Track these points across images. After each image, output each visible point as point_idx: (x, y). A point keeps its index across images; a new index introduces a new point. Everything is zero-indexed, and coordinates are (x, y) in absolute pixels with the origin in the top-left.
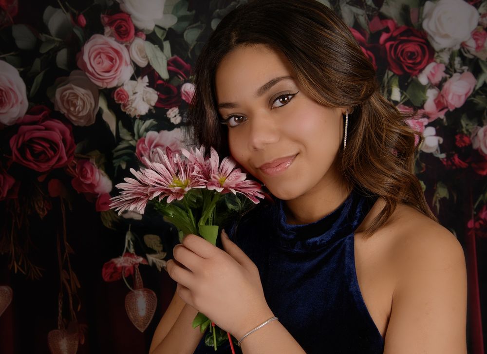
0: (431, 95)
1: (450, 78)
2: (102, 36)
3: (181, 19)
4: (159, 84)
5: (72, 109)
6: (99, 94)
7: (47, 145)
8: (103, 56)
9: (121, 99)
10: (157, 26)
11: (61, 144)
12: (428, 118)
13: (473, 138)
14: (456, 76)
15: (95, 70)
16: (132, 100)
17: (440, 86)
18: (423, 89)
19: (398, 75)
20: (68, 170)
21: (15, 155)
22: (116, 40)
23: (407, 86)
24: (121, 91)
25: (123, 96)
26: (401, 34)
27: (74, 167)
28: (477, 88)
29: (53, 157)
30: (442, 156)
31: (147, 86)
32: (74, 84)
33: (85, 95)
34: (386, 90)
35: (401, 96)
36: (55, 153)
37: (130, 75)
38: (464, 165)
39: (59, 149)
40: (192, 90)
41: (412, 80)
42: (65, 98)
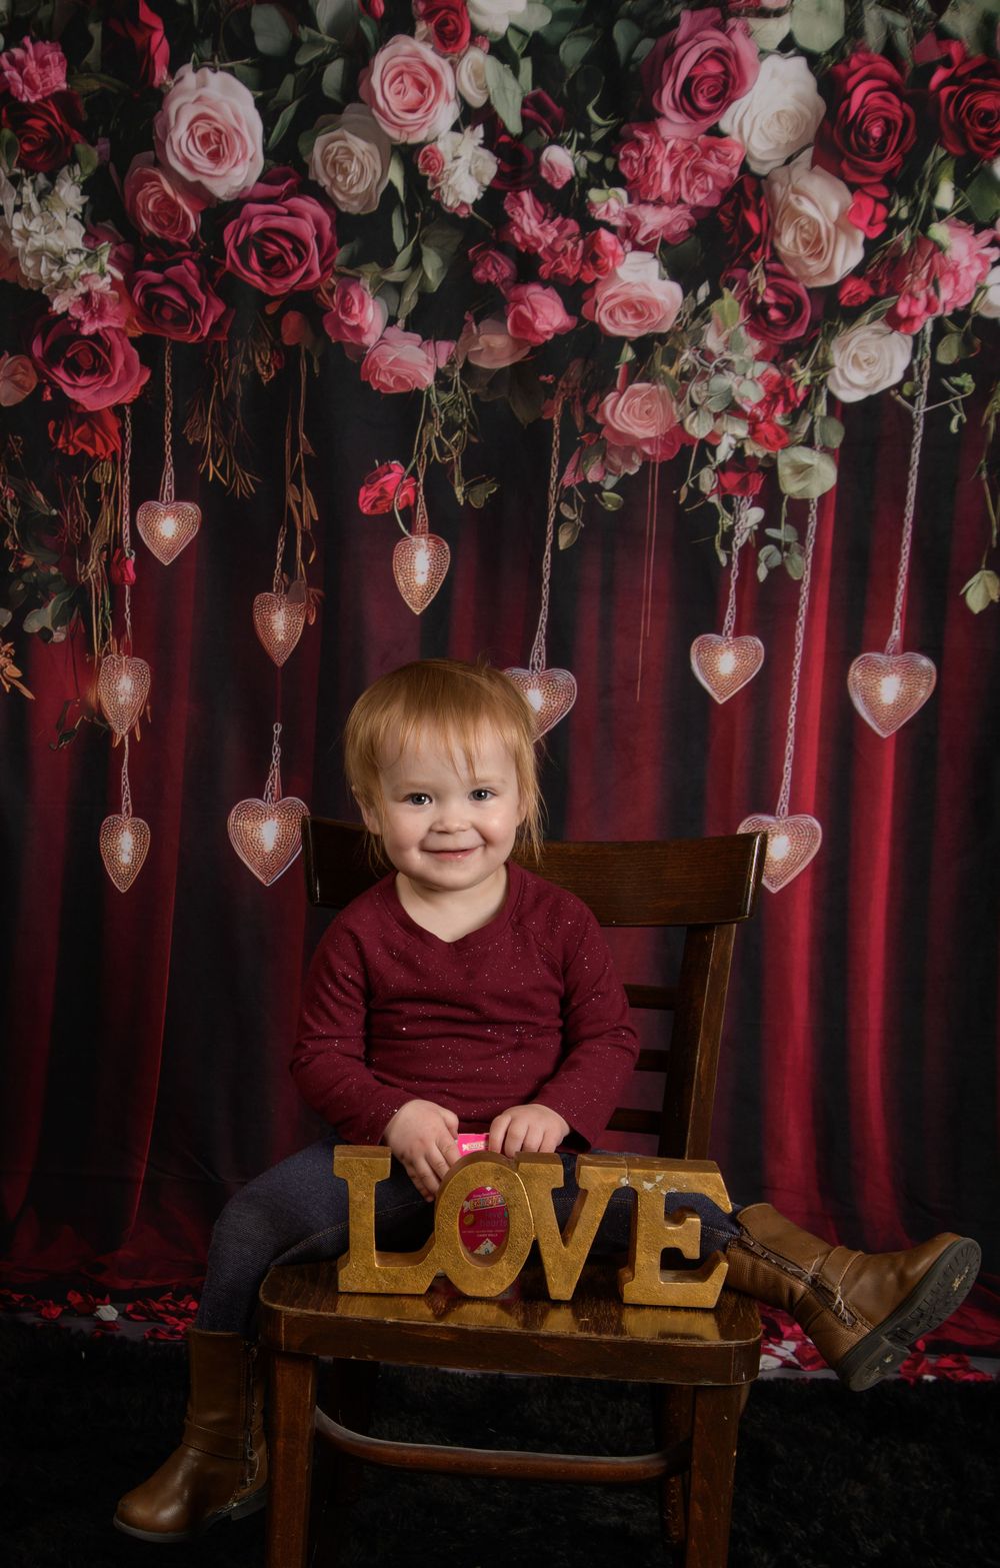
2: (410, 39)
3: (559, 16)
4: (502, 143)
5: (340, 178)
6: (392, 155)
7: (288, 246)
8: (407, 80)
9: (429, 167)
10: (512, 26)
11: (313, 245)
15: (390, 108)
16: (450, 170)
19: (954, 156)
20: (320, 296)
21: (231, 259)
22: (433, 49)
23: (972, 178)
24: (431, 150)
25: (434, 161)
26: (974, 73)
27: (331, 292)
29: (296, 269)
31: (480, 146)
32: (350, 132)
33: (367, 154)
34: (927, 185)
35: (955, 201)
36: (300, 262)
37: (450, 122)
39: (308, 256)
40: (561, 160)
41: (980, 169)
42: (330, 157)
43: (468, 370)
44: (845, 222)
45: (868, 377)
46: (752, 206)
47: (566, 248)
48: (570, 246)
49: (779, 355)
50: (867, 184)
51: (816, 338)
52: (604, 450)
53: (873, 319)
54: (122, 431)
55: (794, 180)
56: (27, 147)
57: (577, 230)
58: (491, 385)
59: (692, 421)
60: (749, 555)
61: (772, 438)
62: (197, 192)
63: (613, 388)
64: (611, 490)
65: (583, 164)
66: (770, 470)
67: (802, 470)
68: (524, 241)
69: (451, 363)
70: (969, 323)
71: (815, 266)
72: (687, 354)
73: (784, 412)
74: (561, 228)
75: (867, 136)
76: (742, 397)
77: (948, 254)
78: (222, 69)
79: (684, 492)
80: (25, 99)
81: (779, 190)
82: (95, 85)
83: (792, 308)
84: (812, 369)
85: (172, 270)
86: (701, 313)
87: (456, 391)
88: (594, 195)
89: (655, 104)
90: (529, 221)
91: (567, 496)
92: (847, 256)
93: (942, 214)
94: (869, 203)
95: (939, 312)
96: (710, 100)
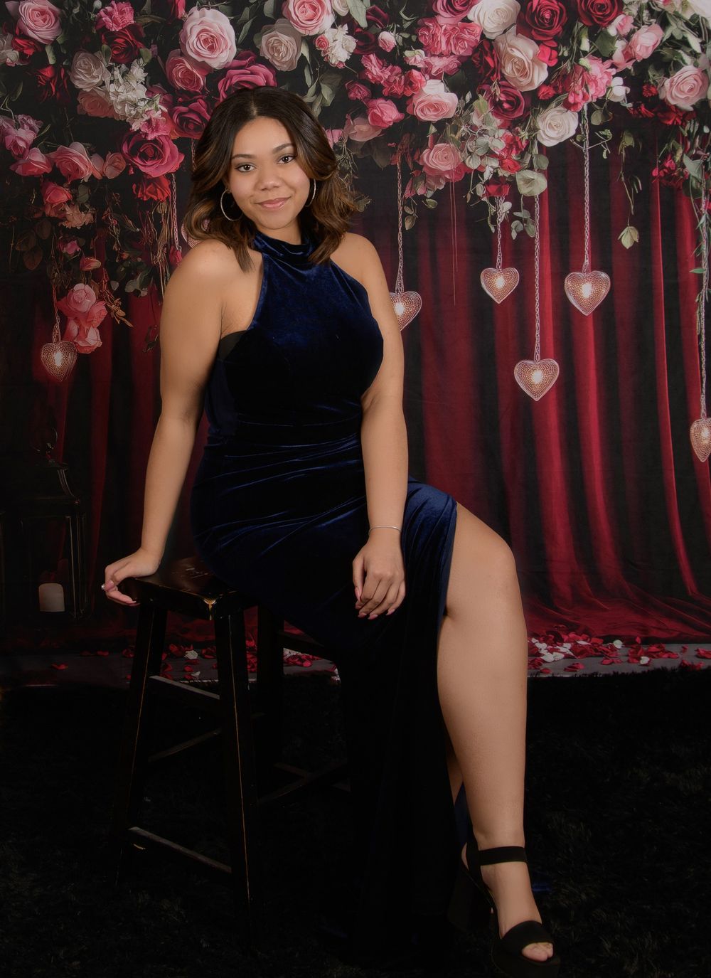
0: (619, 46)
1: (638, 29)
4: (358, 32)
5: (276, 55)
6: (302, 41)
8: (306, 5)
9: (321, 46)
12: (616, 68)
13: (660, 89)
14: (644, 28)
15: (299, 20)
16: (332, 47)
17: (628, 37)
18: (612, 40)
19: (587, 26)
23: (597, 37)
24: (322, 38)
25: (324, 43)
28: (664, 40)
30: (630, 105)
31: (347, 34)
32: (279, 32)
33: (289, 42)
34: (576, 40)
35: (591, 47)
37: (331, 24)
38: (650, 114)
40: (389, 38)
41: (601, 31)
42: (270, 45)
43: (350, 143)
44: (536, 60)
45: (557, 134)
46: (489, 54)
47: (395, 80)
48: (398, 79)
49: (511, 125)
50: (545, 41)
51: (529, 116)
52: (424, 177)
53: (557, 105)
54: (171, 186)
55: (508, 41)
56: (115, 52)
57: (400, 70)
58: (363, 150)
59: (469, 160)
60: (506, 226)
61: (512, 167)
62: (203, 66)
63: (427, 147)
64: (430, 198)
65: (400, 39)
66: (513, 184)
67: (529, 182)
68: (373, 78)
69: (341, 140)
70: (605, 105)
71: (524, 81)
72: (463, 128)
73: (517, 153)
74: (392, 71)
75: (543, 18)
76: (494, 147)
77: (590, 72)
78: (212, 8)
79: (469, 196)
80: (114, 30)
81: (501, 46)
82: (149, 20)
83: (515, 103)
84: (529, 132)
85: (192, 105)
86: (468, 107)
87: (345, 154)
88: (407, 53)
89: (434, 9)
90: (374, 68)
91: (407, 202)
92: (540, 76)
93: (585, 53)
94: (547, 50)
95: (590, 100)
96: (463, 6)
